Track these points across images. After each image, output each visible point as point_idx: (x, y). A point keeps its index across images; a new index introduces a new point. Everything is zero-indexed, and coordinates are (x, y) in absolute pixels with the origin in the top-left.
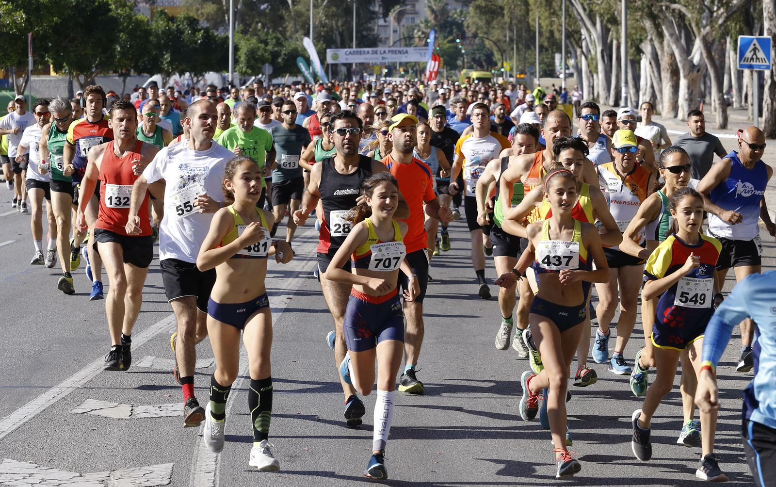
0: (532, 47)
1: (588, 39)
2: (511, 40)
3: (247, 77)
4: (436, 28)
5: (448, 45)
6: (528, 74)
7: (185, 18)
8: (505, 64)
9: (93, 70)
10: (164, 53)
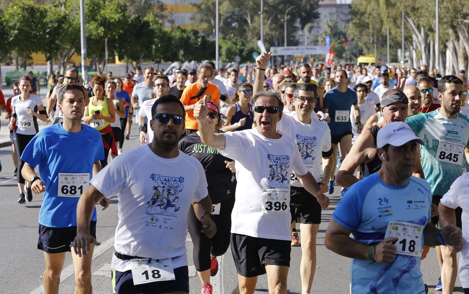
0: (385, 46)
1: (417, 41)
2: (373, 42)
3: (226, 63)
4: (331, 36)
5: (338, 46)
6: (383, 61)
7: (192, 31)
9: (141, 59)
10: (180, 50)
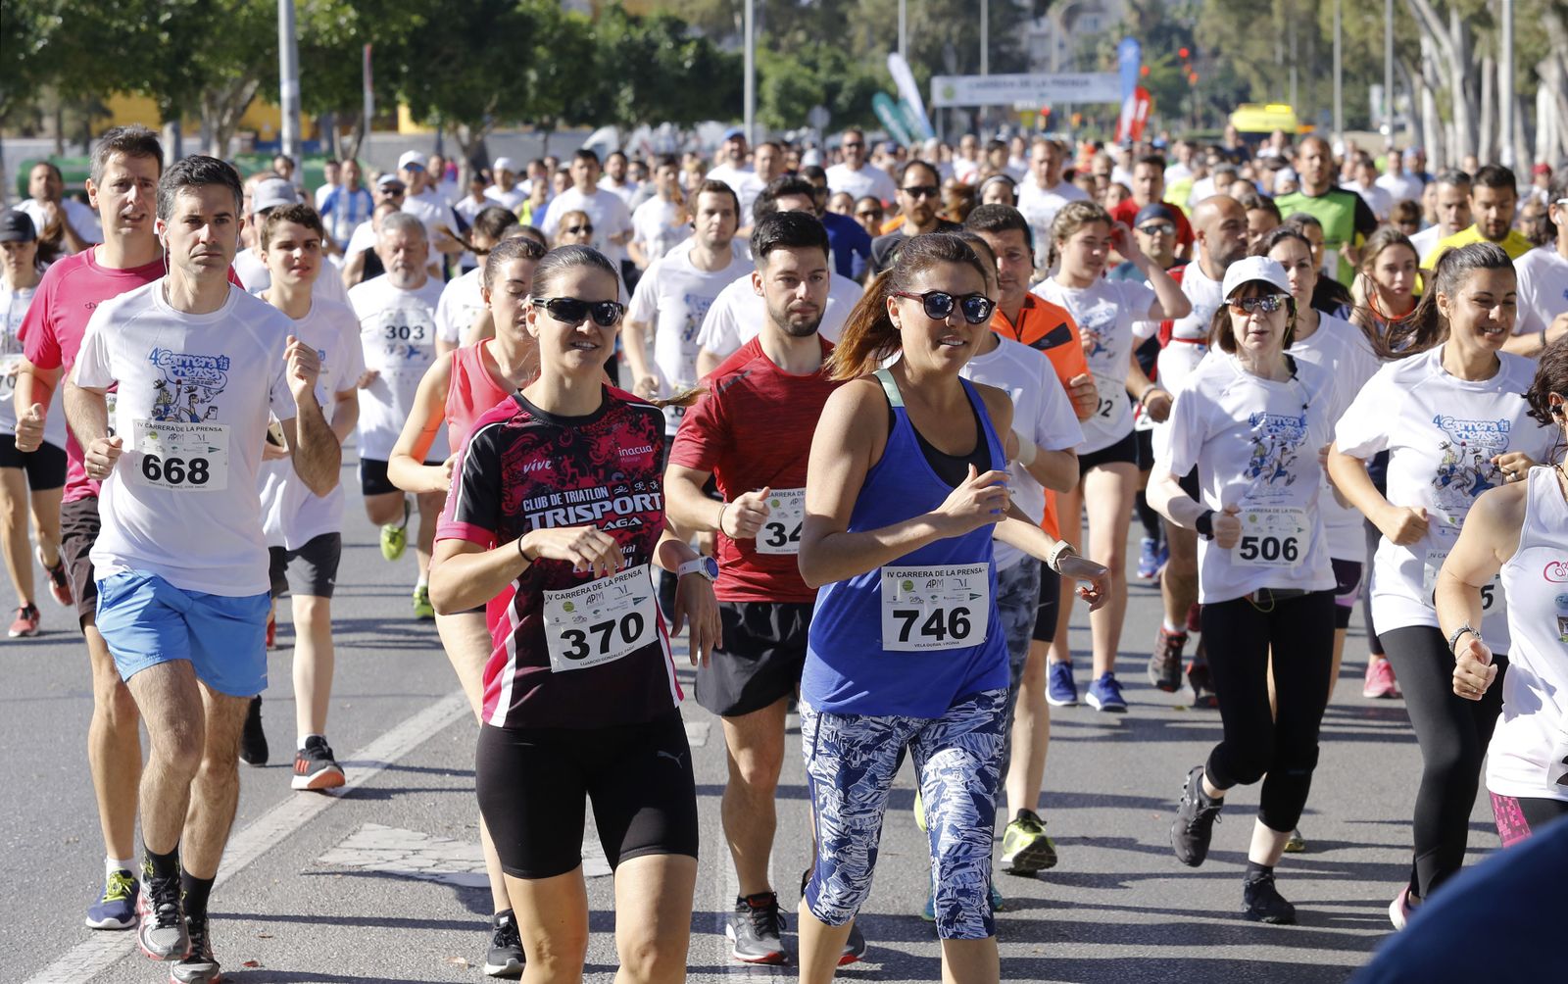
0: (1327, 75)
1: (1435, 56)
4: (1140, 38)
5: (1163, 72)
6: (1320, 124)
7: (661, 19)
9: (487, 118)
10: (621, 85)
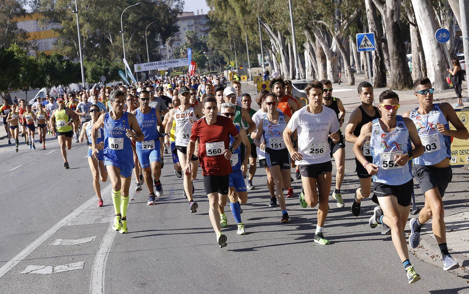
0: (245, 52)
1: (274, 44)
2: (233, 49)
3: (92, 84)
4: (192, 47)
5: (199, 56)
6: (244, 67)
7: (56, 56)
8: (231, 63)
9: (9, 89)
10: (46, 75)
